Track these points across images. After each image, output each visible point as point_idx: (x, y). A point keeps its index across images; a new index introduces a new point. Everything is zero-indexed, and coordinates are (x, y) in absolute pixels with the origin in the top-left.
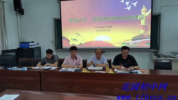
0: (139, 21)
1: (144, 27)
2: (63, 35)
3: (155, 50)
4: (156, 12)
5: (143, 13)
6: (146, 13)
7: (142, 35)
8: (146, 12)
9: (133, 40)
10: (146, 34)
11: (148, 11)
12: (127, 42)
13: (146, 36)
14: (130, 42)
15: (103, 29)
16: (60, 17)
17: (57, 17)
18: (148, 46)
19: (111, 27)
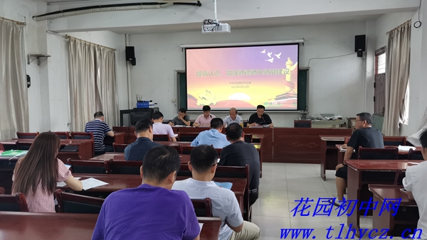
0: (284, 77)
1: (290, 84)
2: (188, 93)
3: (302, 112)
4: (304, 66)
5: (288, 67)
6: (291, 67)
7: (287, 93)
8: (292, 65)
9: (276, 99)
10: (292, 92)
11: (294, 64)
12: (270, 102)
13: (292, 94)
14: (274, 101)
15: (240, 85)
16: (184, 69)
17: (181, 69)
18: (295, 106)
19: (250, 83)
